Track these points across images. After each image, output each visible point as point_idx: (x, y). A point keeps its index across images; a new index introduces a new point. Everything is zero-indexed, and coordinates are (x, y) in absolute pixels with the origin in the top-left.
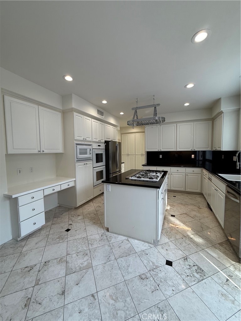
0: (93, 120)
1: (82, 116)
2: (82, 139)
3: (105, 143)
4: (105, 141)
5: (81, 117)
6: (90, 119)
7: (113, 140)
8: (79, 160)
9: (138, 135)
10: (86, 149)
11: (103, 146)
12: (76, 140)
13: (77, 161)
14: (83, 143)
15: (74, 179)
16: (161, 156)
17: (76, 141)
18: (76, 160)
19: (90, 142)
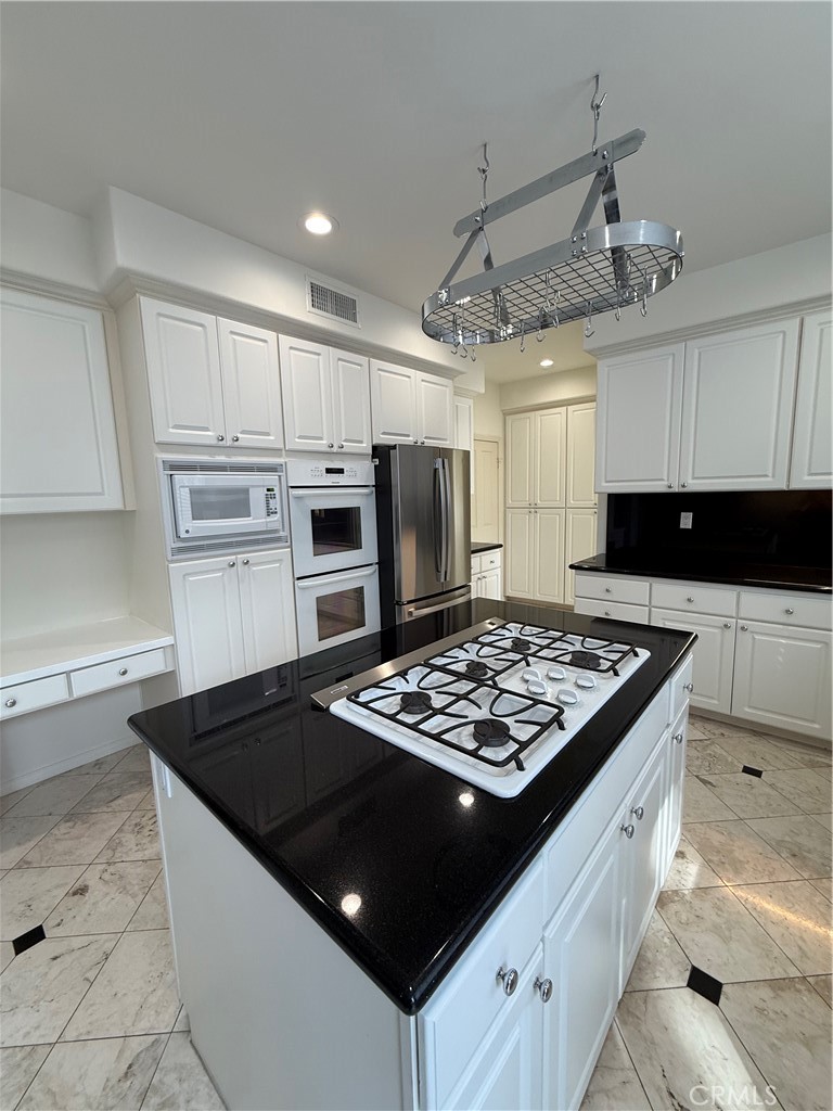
0: (287, 341)
1: (208, 319)
2: (209, 436)
3: (373, 457)
4: (375, 448)
5: (201, 325)
6: (270, 335)
7: (429, 443)
8: (193, 547)
9: (581, 416)
10: (246, 491)
11: (362, 472)
12: (166, 446)
13: (181, 550)
14: (221, 459)
15: (167, 640)
16: (686, 521)
17: (167, 452)
18: (171, 543)
19: (276, 451)
